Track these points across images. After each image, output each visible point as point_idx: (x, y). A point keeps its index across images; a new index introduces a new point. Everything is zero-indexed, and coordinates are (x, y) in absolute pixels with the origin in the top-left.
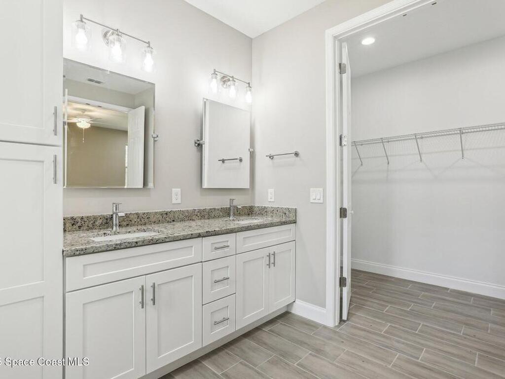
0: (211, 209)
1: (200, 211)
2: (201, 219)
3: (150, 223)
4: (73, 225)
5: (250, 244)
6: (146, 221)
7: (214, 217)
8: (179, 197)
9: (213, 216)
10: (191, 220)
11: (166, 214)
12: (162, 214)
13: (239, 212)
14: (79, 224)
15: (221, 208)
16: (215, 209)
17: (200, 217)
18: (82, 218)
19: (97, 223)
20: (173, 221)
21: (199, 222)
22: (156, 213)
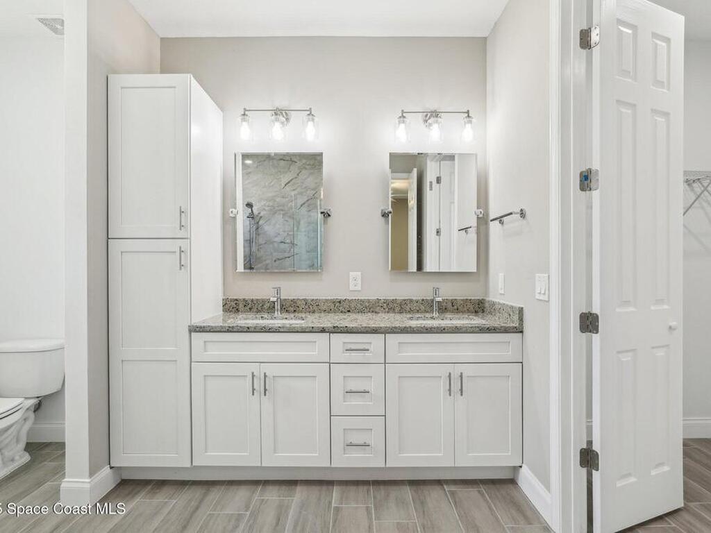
0: (405, 300)
1: (386, 302)
2: (388, 312)
3: (320, 311)
4: (245, 306)
5: (410, 353)
6: (315, 308)
7: (411, 311)
8: (359, 282)
9: (408, 309)
10: (373, 312)
11: (340, 302)
12: (334, 302)
13: (455, 307)
14: (250, 306)
15: (423, 300)
16: (411, 301)
17: (387, 310)
18: (252, 301)
19: (265, 306)
20: (349, 311)
21: (386, 316)
22: (327, 300)
